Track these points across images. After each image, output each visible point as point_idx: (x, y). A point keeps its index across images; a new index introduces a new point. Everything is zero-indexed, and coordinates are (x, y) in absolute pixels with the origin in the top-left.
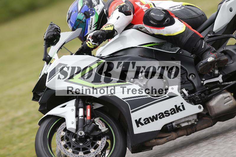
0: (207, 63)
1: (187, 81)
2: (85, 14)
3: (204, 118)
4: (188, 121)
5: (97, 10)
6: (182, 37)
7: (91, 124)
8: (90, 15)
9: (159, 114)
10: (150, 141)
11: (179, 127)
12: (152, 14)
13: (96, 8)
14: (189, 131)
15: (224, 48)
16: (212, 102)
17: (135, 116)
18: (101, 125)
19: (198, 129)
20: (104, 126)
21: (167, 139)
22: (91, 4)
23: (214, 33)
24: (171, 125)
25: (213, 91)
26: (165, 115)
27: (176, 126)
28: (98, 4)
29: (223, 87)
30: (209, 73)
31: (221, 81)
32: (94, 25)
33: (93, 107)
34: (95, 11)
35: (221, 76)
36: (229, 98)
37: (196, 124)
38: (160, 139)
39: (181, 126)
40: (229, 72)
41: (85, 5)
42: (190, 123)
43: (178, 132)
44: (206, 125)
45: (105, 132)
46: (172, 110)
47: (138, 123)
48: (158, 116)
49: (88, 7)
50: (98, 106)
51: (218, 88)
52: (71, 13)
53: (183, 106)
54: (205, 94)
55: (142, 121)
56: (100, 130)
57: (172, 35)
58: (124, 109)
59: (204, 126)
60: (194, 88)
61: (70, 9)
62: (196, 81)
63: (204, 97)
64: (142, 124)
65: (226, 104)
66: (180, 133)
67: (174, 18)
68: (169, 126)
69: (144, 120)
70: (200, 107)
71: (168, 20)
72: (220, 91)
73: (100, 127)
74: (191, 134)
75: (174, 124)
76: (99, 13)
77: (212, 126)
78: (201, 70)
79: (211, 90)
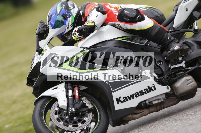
0: (174, 50)
1: (156, 67)
2: (63, 16)
3: (170, 97)
4: (158, 100)
5: (73, 12)
6: (152, 31)
7: (80, 103)
8: (68, 17)
9: (135, 93)
10: (128, 116)
11: (151, 104)
12: (126, 12)
13: (72, 11)
14: (158, 108)
15: (184, 40)
16: (177, 83)
17: (116, 95)
18: (88, 103)
19: (165, 106)
20: (90, 103)
21: (141, 115)
22: (67, 8)
23: (174, 28)
24: (145, 102)
25: (178, 75)
26: (140, 94)
27: (149, 104)
28: (74, 8)
29: (186, 72)
30: (173, 60)
31: (184, 66)
32: (71, 25)
33: (80, 89)
34: (72, 14)
35: (184, 62)
36: (191, 80)
37: (165, 102)
38: (136, 115)
39: (153, 104)
40: (190, 59)
41: (63, 9)
42: (160, 101)
43: (149, 109)
44: (172, 103)
45: (91, 109)
46: (146, 90)
47: (118, 100)
48: (135, 95)
49: (66, 11)
50: (83, 88)
51: (183, 72)
52: (51, 16)
53: (154, 87)
54: (171, 77)
55: (122, 99)
56: (87, 107)
57: (143, 29)
58: (106, 89)
59: (170, 104)
60: (162, 72)
61: (50, 12)
62: (164, 67)
63: (171, 80)
64: (122, 102)
65: (188, 85)
66: (152, 109)
67: (144, 16)
68: (143, 104)
69: (123, 98)
70: (168, 88)
71: (139, 17)
72: (183, 74)
73: (87, 105)
74: (159, 110)
75: (147, 102)
76: (74, 16)
77: (176, 104)
78: (169, 56)
79: (177, 73)
